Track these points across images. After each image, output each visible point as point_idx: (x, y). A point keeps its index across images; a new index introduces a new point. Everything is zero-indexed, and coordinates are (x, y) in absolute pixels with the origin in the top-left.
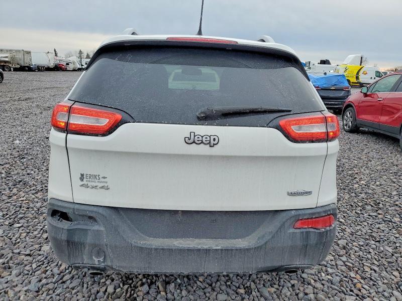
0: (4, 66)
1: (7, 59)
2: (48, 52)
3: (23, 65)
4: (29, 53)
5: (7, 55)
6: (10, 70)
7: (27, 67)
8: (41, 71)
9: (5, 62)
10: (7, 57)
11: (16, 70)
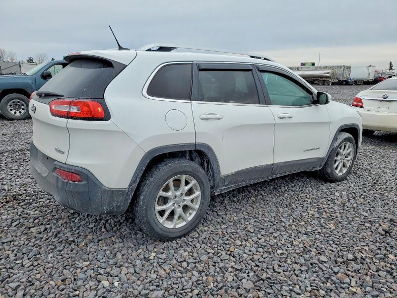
0: (324, 81)
1: (328, 75)
2: (370, 66)
3: (341, 79)
4: (349, 68)
5: (329, 71)
6: (329, 85)
7: (345, 81)
8: (358, 85)
9: (327, 77)
10: (328, 73)
11: (333, 84)
